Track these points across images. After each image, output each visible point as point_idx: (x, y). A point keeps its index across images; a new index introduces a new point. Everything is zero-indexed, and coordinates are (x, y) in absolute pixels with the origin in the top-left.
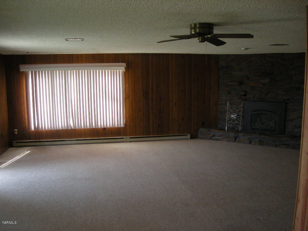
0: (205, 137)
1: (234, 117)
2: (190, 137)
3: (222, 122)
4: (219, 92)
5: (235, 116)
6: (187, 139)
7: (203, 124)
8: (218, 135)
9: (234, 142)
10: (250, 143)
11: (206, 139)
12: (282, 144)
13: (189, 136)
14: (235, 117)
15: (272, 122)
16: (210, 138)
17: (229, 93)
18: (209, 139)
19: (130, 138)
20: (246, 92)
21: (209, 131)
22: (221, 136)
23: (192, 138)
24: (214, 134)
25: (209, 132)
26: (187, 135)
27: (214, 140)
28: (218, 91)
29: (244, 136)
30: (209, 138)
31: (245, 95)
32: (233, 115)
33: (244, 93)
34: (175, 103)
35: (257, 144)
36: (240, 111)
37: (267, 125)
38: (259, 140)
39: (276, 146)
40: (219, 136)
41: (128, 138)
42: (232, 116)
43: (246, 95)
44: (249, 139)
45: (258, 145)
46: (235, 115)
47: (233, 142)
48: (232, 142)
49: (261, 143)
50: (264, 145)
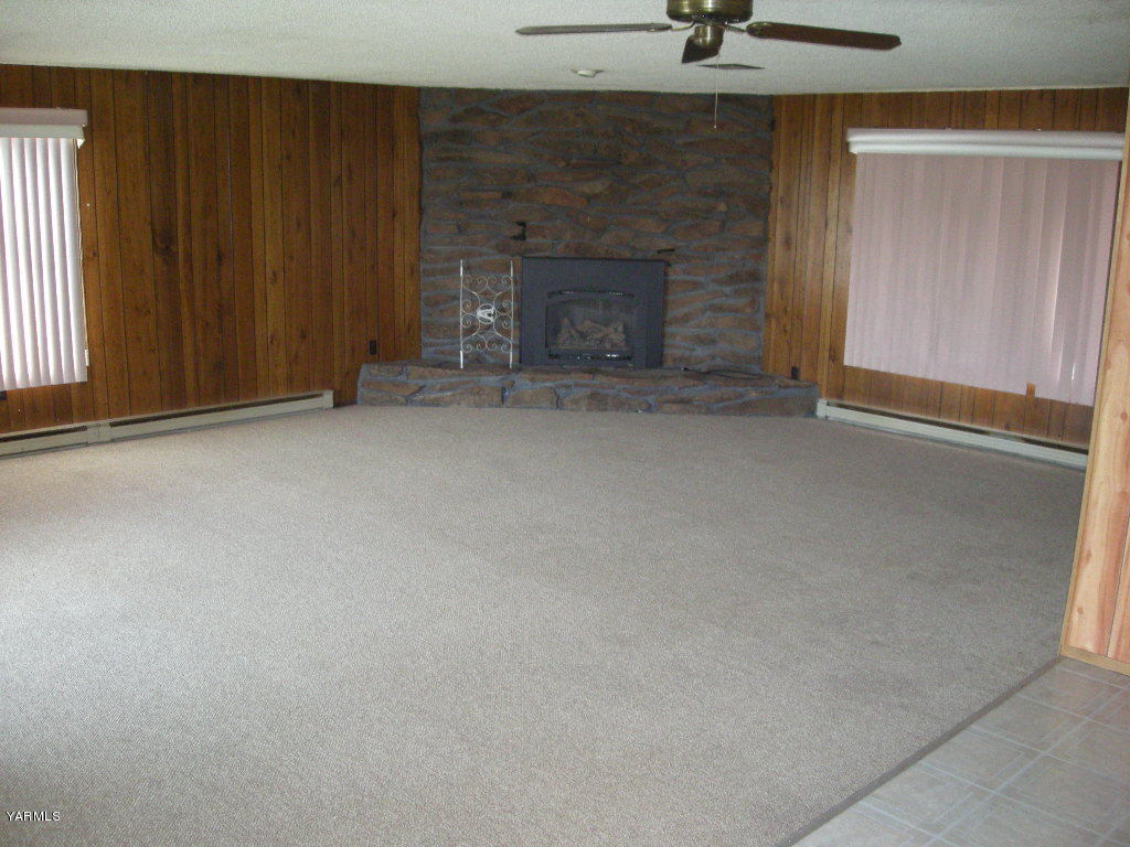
0: (387, 398)
1: (486, 317)
2: (332, 401)
3: (438, 338)
4: (422, 226)
5: (489, 315)
6: (321, 409)
7: (373, 348)
8: (438, 387)
9: (499, 406)
10: (558, 404)
11: (393, 402)
12: (667, 402)
13: (328, 398)
14: (491, 319)
15: (616, 330)
16: (408, 401)
17: (461, 231)
18: (402, 404)
19: (113, 425)
20: (523, 224)
21: (400, 374)
22: (452, 387)
23: (338, 404)
24: (421, 383)
25: (402, 378)
26: (321, 395)
27: (424, 403)
28: (420, 224)
29: (533, 380)
30: (403, 400)
31: (522, 237)
32: (482, 309)
33: (517, 230)
34: (275, 274)
35: (584, 408)
36: (506, 295)
37: (602, 341)
38: (589, 393)
39: (649, 409)
40: (441, 390)
41: (104, 425)
42: (480, 313)
43: (525, 239)
44: (553, 390)
45: (588, 410)
46: (492, 311)
47: (496, 406)
48: (491, 406)
49: (598, 402)
50: (606, 410)
